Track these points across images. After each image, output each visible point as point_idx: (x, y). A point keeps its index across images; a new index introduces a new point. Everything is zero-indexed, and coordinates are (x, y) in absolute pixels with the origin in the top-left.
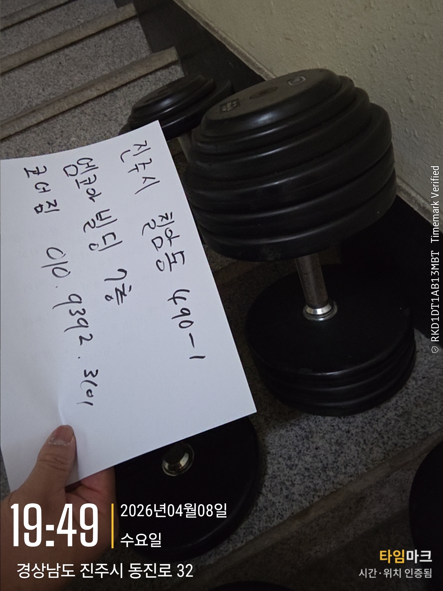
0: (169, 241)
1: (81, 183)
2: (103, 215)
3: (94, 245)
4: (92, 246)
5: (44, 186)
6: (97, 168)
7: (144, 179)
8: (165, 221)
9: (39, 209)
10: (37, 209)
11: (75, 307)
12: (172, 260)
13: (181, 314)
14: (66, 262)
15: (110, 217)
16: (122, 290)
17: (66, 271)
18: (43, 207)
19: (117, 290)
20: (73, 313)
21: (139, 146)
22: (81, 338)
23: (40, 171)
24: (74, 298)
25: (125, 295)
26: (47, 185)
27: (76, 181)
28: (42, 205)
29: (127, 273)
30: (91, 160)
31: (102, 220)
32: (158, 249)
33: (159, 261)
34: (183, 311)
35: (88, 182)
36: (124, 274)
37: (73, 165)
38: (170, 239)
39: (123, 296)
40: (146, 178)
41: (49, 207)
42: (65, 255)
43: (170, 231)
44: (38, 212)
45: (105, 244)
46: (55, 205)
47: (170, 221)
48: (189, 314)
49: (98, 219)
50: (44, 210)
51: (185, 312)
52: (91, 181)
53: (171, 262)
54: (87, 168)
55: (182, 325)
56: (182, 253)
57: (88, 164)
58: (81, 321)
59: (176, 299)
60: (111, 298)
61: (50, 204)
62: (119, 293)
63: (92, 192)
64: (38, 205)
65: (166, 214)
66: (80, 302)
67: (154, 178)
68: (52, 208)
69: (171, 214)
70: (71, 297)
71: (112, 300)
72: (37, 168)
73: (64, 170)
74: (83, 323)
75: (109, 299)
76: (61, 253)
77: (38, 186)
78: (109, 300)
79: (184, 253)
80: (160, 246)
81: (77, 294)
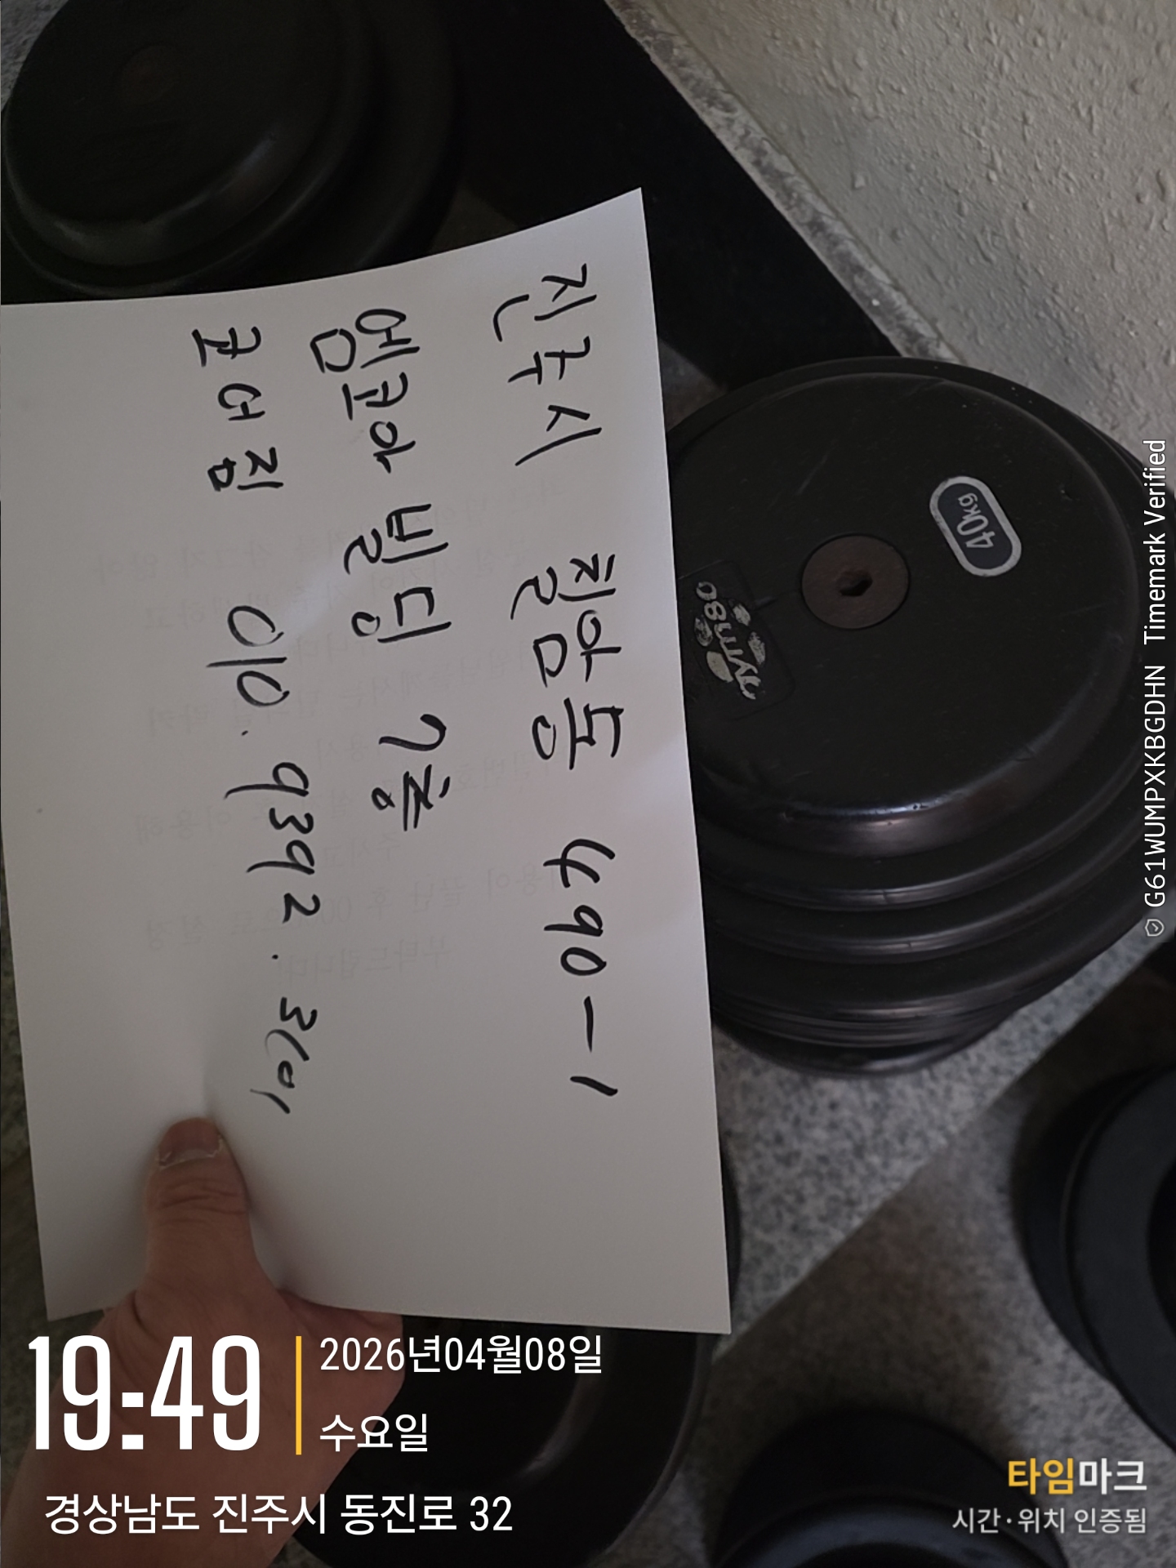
0: (584, 657)
1: (357, 398)
2: (411, 523)
3: (369, 618)
4: (360, 621)
5: (247, 396)
6: (416, 350)
7: (555, 413)
8: (587, 585)
9: (222, 475)
10: (218, 473)
11: (287, 805)
12: (582, 731)
13: (576, 923)
14: (281, 660)
15: (429, 532)
16: (422, 788)
17: (277, 686)
18: (235, 468)
19: (408, 781)
20: (281, 821)
21: (561, 285)
22: (289, 900)
23: (240, 347)
24: (289, 778)
25: (429, 806)
26: (256, 394)
27: (345, 388)
28: (234, 463)
29: (447, 732)
30: (402, 317)
31: (402, 538)
32: (547, 675)
33: (541, 720)
34: (583, 915)
35: (379, 397)
36: (435, 734)
37: (344, 333)
38: (589, 651)
39: (422, 805)
40: (559, 410)
41: (253, 472)
42: (281, 634)
43: (595, 622)
44: (218, 485)
45: (401, 623)
46: (271, 468)
47: (601, 585)
48: (598, 933)
49: (390, 534)
50: (235, 482)
51: (587, 922)
52: (390, 398)
53: (578, 735)
54: (382, 346)
55: (571, 959)
56: (615, 713)
57: (388, 331)
58: (296, 850)
59: (569, 869)
60: (390, 803)
61: (256, 461)
62: (412, 791)
63: (388, 438)
64: (221, 463)
65: (595, 559)
66: (303, 793)
67: (585, 416)
68: (262, 475)
69: (612, 559)
70: (281, 771)
71: (389, 807)
72: (232, 332)
73: (313, 346)
74: (299, 859)
75: (383, 803)
76: (271, 629)
77: (228, 396)
78: (381, 807)
79: (621, 717)
80: (554, 669)
81: (298, 765)
